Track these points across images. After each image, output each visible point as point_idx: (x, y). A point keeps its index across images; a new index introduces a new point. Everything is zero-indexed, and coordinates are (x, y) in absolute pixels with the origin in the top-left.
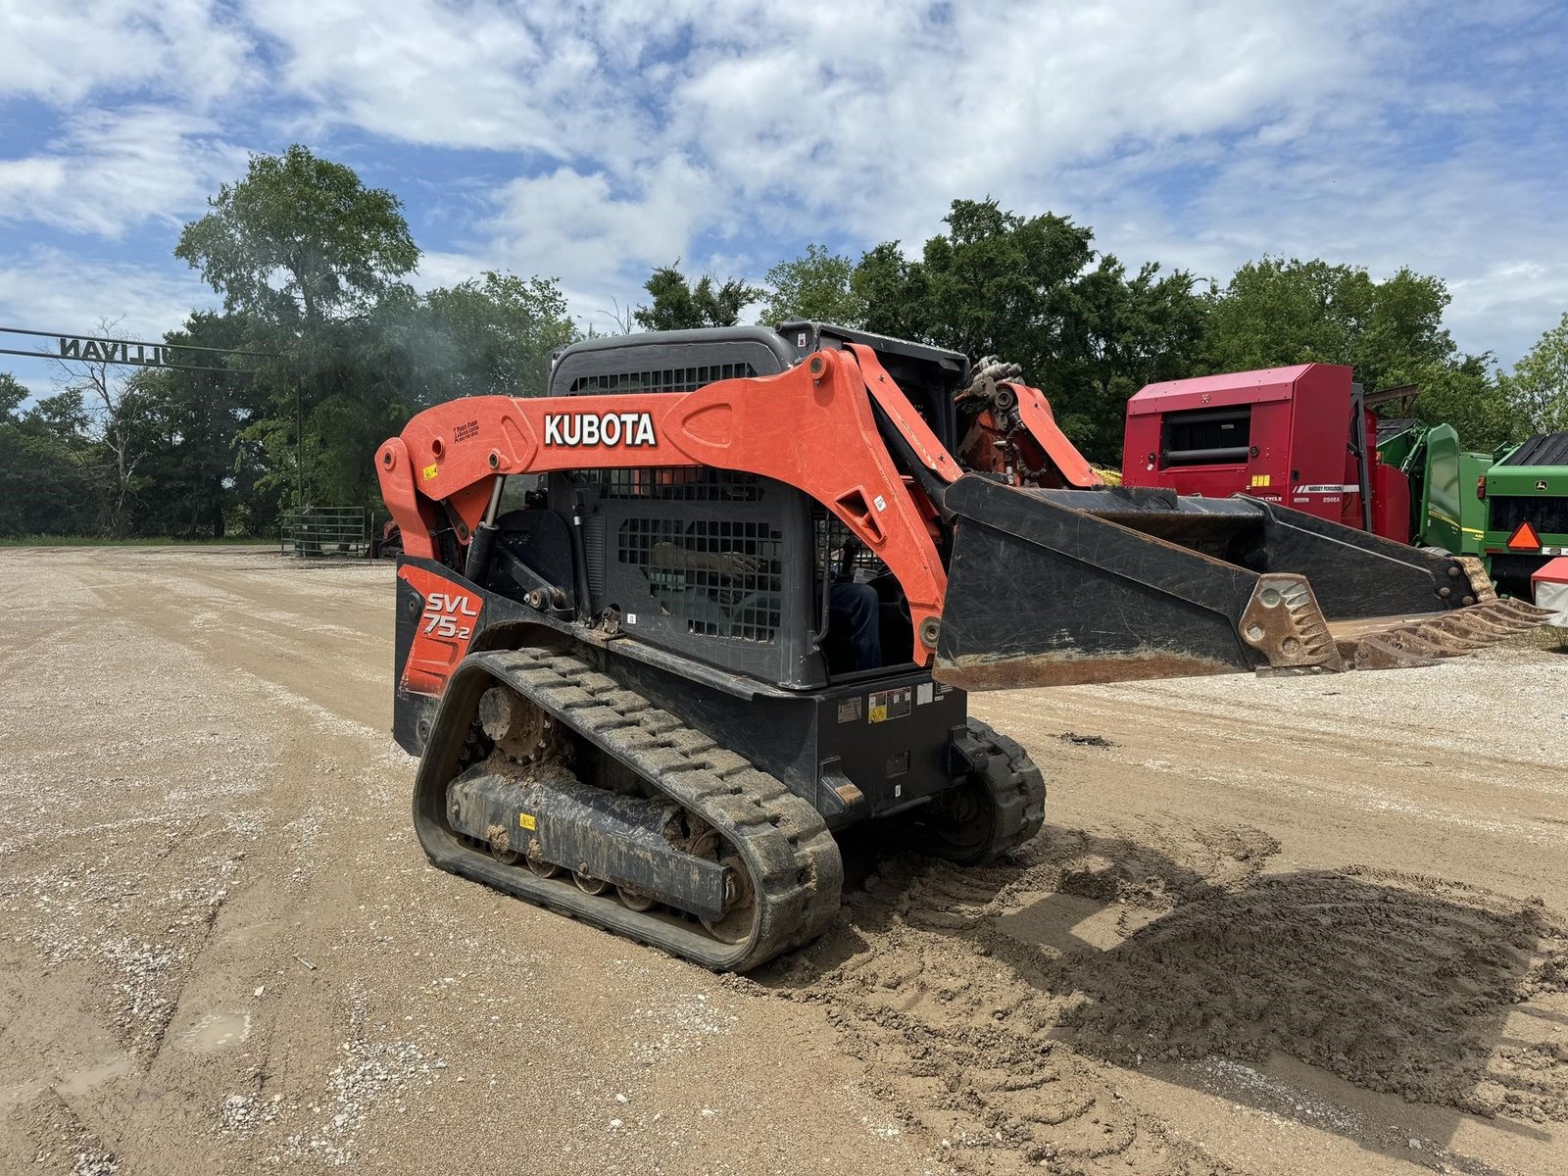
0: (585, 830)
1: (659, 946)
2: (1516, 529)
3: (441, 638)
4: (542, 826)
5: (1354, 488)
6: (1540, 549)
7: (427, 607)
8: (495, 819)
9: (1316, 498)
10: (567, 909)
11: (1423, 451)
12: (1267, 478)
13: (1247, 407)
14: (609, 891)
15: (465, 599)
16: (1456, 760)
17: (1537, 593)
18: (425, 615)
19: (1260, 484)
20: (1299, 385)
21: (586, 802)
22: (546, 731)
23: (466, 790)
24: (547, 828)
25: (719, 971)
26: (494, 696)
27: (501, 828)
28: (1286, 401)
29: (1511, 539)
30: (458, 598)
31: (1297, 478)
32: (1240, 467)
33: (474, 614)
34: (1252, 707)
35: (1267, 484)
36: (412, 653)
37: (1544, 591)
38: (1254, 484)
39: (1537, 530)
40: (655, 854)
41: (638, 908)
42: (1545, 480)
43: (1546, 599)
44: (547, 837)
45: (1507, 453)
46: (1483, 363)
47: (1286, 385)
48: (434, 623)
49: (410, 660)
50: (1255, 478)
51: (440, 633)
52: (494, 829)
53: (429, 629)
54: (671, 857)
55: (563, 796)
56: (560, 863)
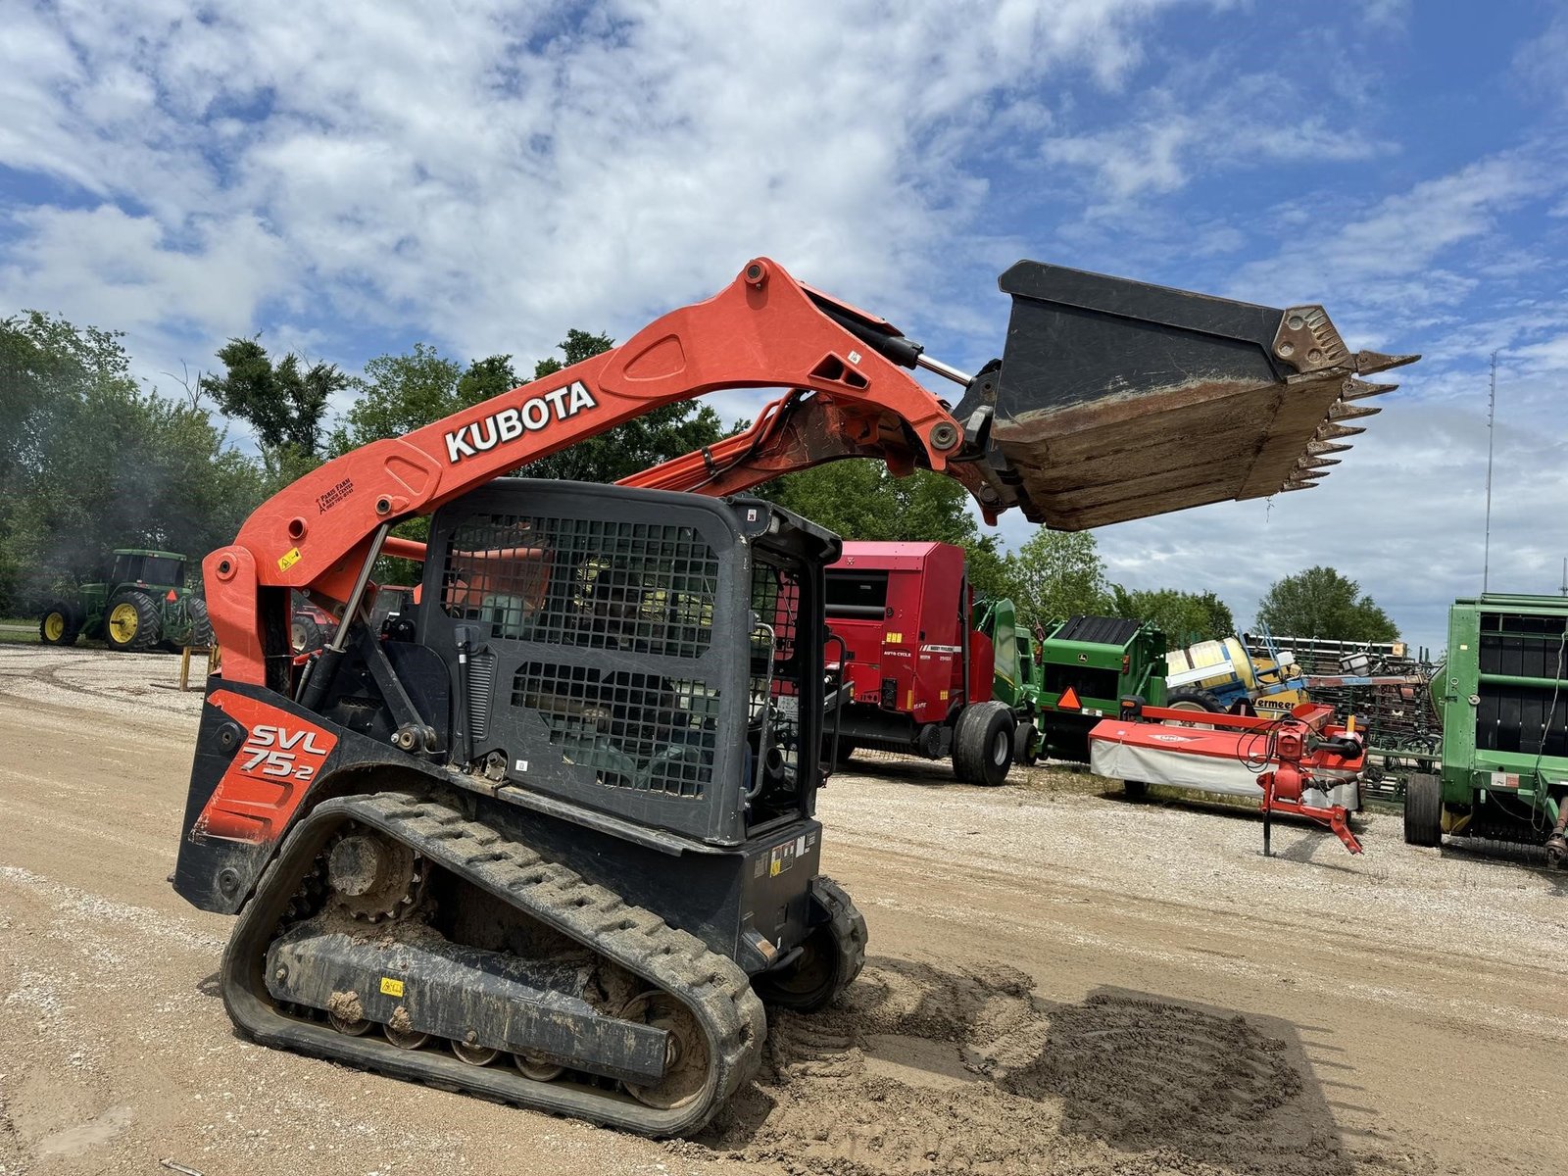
0: (477, 996)
1: (582, 1116)
2: (1063, 692)
3: (266, 777)
4: (414, 992)
5: (958, 649)
6: (1080, 710)
7: (250, 741)
8: (342, 985)
9: (935, 656)
10: (454, 1083)
11: (991, 620)
12: (900, 636)
13: (885, 573)
14: (504, 1061)
15: (311, 736)
16: (1104, 897)
17: (1093, 748)
18: (246, 749)
19: (894, 641)
20: (928, 559)
21: (471, 964)
22: (415, 885)
23: (299, 951)
24: (421, 993)
25: (658, 1139)
26: (355, 846)
27: (351, 995)
28: (918, 572)
29: (1059, 700)
30: (300, 734)
31: (923, 638)
32: (877, 624)
33: (323, 752)
34: (921, 845)
35: (899, 641)
36: (220, 789)
37: (1097, 747)
38: (888, 640)
39: (1078, 694)
40: (577, 1019)
41: (542, 1077)
42: (1086, 653)
43: (1099, 754)
44: (420, 1004)
45: (1056, 628)
46: (993, 543)
47: (918, 558)
48: (258, 759)
49: (214, 800)
50: (889, 635)
51: (266, 770)
52: (338, 997)
53: (250, 765)
54: (599, 1023)
55: (439, 958)
56: (437, 1032)
